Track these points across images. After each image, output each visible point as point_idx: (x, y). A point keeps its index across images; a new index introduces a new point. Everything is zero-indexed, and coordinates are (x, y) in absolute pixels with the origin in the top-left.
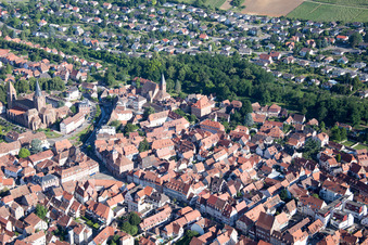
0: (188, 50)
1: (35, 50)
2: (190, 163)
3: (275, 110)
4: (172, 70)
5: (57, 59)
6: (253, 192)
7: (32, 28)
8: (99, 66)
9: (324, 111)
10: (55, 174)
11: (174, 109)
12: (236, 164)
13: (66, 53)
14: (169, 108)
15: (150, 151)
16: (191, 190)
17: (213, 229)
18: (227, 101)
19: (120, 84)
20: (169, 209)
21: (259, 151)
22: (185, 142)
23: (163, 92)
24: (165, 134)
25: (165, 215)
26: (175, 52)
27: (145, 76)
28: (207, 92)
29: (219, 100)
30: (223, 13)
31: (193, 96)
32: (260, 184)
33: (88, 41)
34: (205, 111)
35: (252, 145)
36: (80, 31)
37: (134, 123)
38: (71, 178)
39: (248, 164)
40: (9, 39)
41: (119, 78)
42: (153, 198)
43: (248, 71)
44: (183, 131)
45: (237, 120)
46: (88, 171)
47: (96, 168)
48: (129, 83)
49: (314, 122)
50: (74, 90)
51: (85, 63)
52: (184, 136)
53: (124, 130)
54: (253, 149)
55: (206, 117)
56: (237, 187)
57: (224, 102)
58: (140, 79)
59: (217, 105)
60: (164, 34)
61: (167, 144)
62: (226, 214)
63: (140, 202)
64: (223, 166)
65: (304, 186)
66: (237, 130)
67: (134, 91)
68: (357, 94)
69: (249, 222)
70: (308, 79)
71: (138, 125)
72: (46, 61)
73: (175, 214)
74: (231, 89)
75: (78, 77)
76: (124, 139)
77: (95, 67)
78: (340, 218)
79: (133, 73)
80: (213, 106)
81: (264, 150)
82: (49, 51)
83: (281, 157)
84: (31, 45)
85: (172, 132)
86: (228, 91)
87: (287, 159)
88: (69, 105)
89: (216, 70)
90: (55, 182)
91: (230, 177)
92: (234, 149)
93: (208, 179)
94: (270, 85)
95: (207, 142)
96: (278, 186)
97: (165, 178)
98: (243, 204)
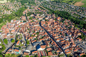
0: (62, 10)
3: (69, 21)
5: (44, 10)
6: (57, 32)
7: (44, 5)
8: (49, 11)
9: (76, 22)
11: (54, 18)
15: (47, 24)
16: (48, 30)
17: (47, 36)
20: (44, 32)
22: (53, 23)
23: (54, 16)
25: (43, 33)
26: (60, 10)
28: (60, 17)
30: (71, 5)
32: (59, 31)
33: (50, 7)
34: (58, 19)
36: (50, 6)
37: (48, 20)
38: (35, 26)
39: (59, 28)
40: (40, 6)
41: (50, 13)
42: (43, 30)
45: (62, 21)
46: (38, 25)
47: (39, 25)
49: (74, 23)
50: (44, 14)
51: (47, 10)
53: (46, 20)
54: (61, 26)
56: (55, 31)
60: (60, 7)
61: (50, 23)
62: (51, 34)
65: (65, 33)
66: (61, 23)
67: (51, 15)
68: (84, 20)
69: (53, 36)
70: (77, 17)
73: (44, 33)
75: (45, 12)
76: (45, 22)
78: (66, 38)
79: (52, 13)
80: (60, 19)
82: (44, 8)
84: (42, 7)
87: (65, 28)
88: (41, 16)
90: (33, 26)
91: (55, 29)
92: (58, 26)
93: (52, 29)
94: (69, 17)
95: (55, 24)
96: (61, 32)
97: (46, 28)
98: (54, 34)
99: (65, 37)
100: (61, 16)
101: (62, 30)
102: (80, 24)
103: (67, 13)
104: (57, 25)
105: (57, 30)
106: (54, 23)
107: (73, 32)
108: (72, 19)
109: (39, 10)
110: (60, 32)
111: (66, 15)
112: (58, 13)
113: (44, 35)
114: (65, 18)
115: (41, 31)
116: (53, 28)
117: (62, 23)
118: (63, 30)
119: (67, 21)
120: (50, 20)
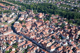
0: (41, 2)
1: (7, 3)
2: (33, 30)
3: (57, 16)
4: (35, 7)
5: (12, 5)
6: (46, 37)
8: (20, 7)
9: (68, 16)
10: (2, 33)
11: (34, 17)
12: (44, 30)
13: (14, 4)
14: (33, 16)
15: (25, 27)
16: (31, 37)
17: (33, 46)
18: (47, 14)
19: (24, 11)
20: (25, 42)
21: (50, 26)
22: (34, 25)
23: (32, 12)
24: (30, 23)
26: (38, 3)
27: (29, 9)
28: (42, 13)
29: (45, 14)
31: (39, 13)
32: (48, 35)
34: (41, 17)
35: (49, 25)
37: (24, 20)
39: (47, 30)
40: (3, 1)
41: (24, 9)
42: (22, 39)
43: (52, 7)
44: (34, 22)
45: (48, 19)
47: (12, 32)
48: (26, 10)
49: (65, 19)
50: (13, 13)
51: (18, 6)
52: (34, 23)
53: (21, 22)
54: (49, 26)
55: (41, 18)
56: (42, 36)
57: (46, 15)
58: (28, 10)
59: (44, 15)
61: (30, 25)
62: (38, 42)
63: (19, 40)
64: (41, 31)
65: (58, 35)
66: (47, 22)
67: (26, 13)
68: (78, 11)
69: (42, 44)
70: (67, 8)
71: (25, 21)
72: (9, 6)
74: (48, 11)
75: (15, 10)
76: (20, 24)
77: (19, 7)
78: (64, 43)
79: (27, 8)
80: (43, 16)
81: (51, 26)
82: (10, 3)
83: (55, 28)
85: (32, 22)
86: (47, 12)
88: (11, 16)
89: (45, 7)
91: (42, 33)
92: (45, 26)
93: (36, 34)
94: (56, 10)
95: (39, 25)
96: (52, 35)
97: (26, 34)
98: (42, 40)
99: (61, 41)
100: (43, 10)
101: (52, 32)
102: (75, 17)
103: (51, 6)
104: (42, 25)
105: (44, 33)
106: (37, 23)
107: (70, 32)
108: (61, 12)
109: (3, 7)
110: (50, 35)
111: (50, 8)
112: (38, 8)
113: (27, 47)
114: (49, 12)
115: (19, 41)
116: (37, 31)
117: (49, 22)
118: (54, 32)
119: (54, 17)
120: (28, 20)
